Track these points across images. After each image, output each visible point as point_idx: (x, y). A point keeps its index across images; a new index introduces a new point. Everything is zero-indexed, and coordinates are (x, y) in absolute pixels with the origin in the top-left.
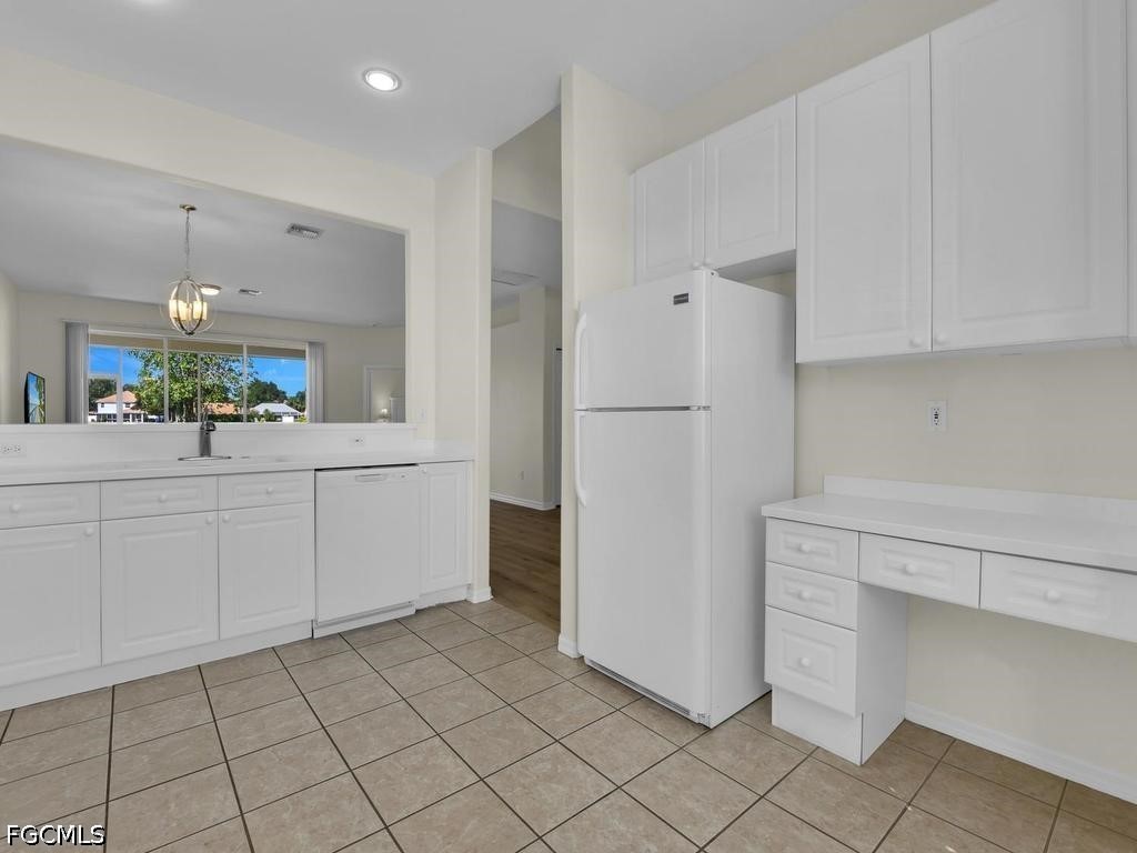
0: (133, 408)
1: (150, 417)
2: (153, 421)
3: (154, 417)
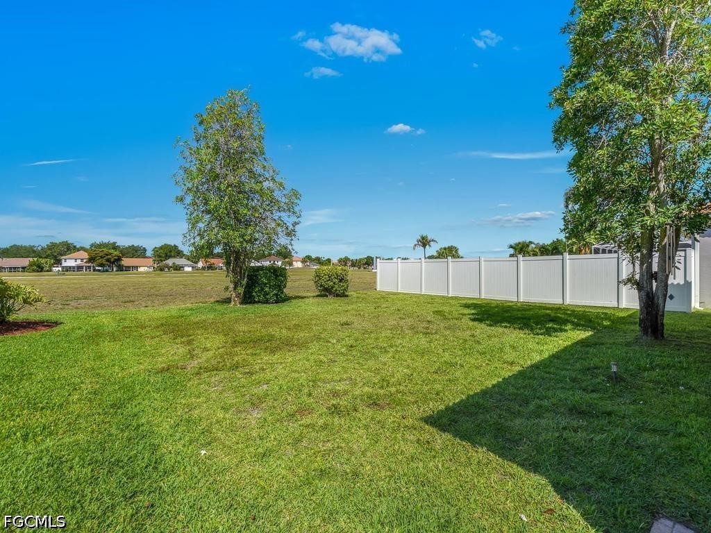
1: (97, 268)
2: (99, 271)
3: (100, 268)
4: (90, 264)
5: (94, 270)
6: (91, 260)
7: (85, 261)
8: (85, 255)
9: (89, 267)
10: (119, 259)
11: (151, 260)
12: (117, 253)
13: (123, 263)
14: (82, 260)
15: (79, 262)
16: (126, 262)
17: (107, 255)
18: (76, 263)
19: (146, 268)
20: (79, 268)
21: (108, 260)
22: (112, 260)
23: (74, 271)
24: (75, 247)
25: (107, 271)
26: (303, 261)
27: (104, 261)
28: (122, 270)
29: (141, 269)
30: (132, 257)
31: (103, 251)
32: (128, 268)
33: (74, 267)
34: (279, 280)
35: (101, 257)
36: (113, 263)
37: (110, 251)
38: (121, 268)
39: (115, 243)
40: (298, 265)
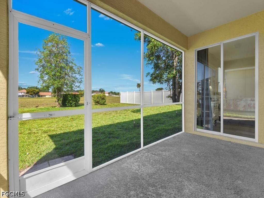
0: (25, 94)
1: (30, 96)
2: (31, 97)
3: (31, 96)
4: (27, 95)
5: (29, 97)
6: (28, 93)
7: (25, 93)
8: (25, 91)
9: (27, 96)
10: (38, 93)
11: (51, 93)
12: (37, 90)
13: (40, 94)
14: (24, 93)
15: (23, 94)
16: (41, 94)
17: (34, 91)
18: (22, 94)
19: (49, 96)
20: (23, 96)
21: (34, 93)
22: (36, 93)
23: (21, 97)
24: (22, 88)
25: (34, 97)
26: (109, 93)
27: (32, 93)
28: (40, 97)
29: (47, 96)
30: (44, 92)
31: (32, 89)
32: (42, 96)
33: (21, 96)
34: (76, 99)
35: (31, 92)
36: (36, 94)
37: (35, 90)
38: (39, 96)
39: (37, 87)
40: (107, 95)
